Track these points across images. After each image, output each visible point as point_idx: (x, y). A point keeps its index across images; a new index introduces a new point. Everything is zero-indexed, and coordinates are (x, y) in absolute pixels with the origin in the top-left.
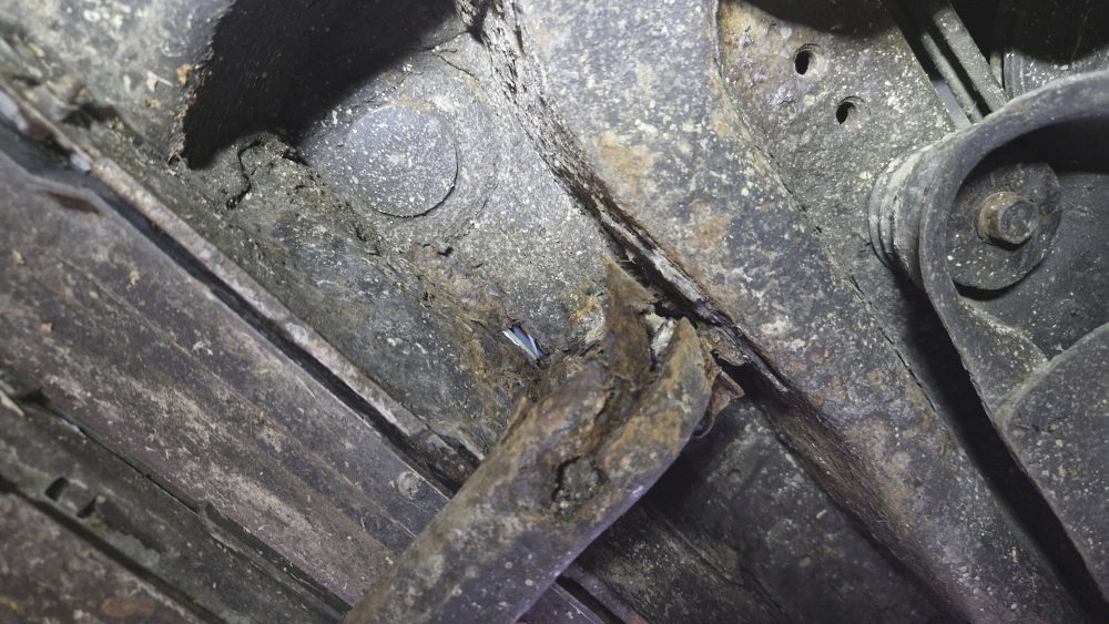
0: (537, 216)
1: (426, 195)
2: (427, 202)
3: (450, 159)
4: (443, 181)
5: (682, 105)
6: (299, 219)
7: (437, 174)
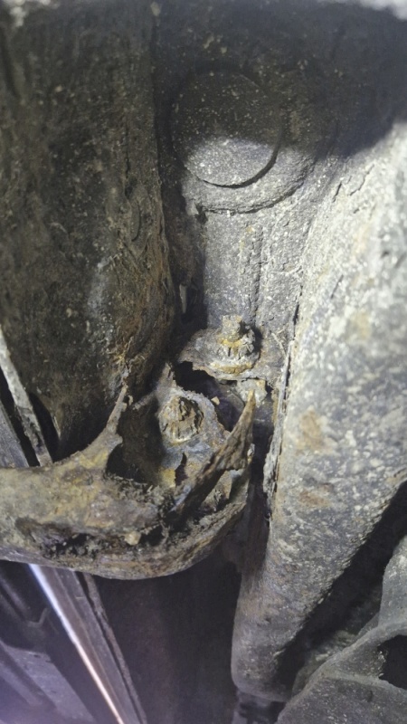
0: (271, 252)
1: (215, 173)
2: (211, 176)
3: (256, 168)
4: (235, 177)
5: (389, 452)
6: (87, 143)
7: (236, 168)
